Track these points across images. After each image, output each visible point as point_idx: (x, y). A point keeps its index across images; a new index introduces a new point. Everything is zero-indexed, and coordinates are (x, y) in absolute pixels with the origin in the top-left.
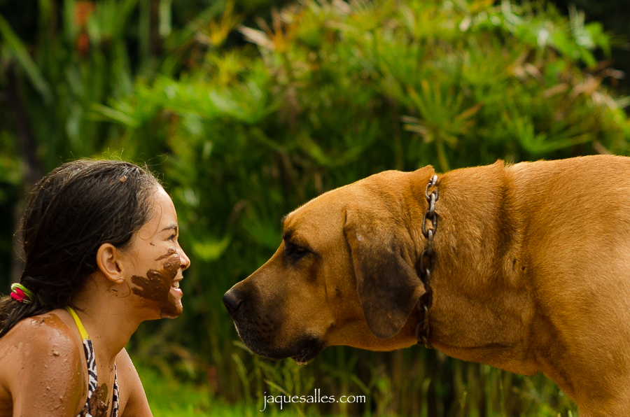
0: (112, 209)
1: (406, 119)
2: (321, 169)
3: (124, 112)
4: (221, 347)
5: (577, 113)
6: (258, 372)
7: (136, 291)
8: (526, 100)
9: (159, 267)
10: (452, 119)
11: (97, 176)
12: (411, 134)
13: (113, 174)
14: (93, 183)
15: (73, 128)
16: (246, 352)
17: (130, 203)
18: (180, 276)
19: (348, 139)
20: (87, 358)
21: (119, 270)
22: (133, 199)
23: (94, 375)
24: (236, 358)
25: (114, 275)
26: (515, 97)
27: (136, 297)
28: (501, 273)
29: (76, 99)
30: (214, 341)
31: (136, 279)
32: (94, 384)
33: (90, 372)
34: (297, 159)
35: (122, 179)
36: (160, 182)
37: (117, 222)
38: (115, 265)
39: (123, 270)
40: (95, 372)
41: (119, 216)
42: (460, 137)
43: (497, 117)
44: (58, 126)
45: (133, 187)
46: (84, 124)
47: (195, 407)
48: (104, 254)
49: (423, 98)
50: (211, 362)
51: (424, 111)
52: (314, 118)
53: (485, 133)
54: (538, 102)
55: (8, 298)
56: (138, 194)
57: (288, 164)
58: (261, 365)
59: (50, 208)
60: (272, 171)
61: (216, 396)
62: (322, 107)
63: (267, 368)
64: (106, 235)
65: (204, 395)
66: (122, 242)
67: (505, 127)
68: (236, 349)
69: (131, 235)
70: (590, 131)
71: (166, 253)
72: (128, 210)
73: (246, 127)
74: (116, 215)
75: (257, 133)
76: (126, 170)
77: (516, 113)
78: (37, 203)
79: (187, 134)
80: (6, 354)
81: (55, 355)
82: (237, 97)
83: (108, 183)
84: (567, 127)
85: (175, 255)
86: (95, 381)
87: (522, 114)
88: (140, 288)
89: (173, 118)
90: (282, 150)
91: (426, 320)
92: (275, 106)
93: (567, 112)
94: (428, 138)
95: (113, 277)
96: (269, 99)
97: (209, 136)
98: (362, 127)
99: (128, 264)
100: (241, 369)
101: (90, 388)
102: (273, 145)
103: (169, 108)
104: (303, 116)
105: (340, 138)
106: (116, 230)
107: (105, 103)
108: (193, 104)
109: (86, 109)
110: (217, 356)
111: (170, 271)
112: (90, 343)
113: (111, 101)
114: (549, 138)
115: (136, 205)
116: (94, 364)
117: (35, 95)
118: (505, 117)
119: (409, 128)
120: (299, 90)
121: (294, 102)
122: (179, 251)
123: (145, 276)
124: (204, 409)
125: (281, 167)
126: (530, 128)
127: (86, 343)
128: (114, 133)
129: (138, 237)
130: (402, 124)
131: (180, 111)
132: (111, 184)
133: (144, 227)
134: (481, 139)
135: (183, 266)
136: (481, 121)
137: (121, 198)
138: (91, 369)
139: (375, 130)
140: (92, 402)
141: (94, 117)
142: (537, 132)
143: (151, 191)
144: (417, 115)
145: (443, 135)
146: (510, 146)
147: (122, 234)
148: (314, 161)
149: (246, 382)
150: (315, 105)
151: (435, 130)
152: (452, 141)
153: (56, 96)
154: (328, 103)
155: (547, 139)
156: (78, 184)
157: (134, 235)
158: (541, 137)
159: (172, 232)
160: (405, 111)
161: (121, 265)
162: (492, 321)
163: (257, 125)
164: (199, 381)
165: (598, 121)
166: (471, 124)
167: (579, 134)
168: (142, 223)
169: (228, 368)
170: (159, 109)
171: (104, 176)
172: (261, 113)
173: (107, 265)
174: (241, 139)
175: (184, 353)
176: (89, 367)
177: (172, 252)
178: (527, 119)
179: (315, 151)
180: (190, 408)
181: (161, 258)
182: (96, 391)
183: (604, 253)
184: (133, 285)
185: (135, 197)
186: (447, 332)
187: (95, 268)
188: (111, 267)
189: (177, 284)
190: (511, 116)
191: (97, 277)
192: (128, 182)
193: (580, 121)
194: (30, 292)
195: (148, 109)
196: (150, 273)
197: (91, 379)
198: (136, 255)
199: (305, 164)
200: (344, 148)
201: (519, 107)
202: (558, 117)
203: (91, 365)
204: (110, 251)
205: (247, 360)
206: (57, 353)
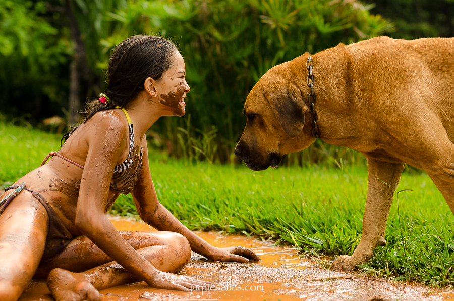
0: (153, 60)
1: (262, 17)
2: (220, 43)
3: (122, 16)
4: (173, 131)
5: (345, 13)
6: (189, 142)
7: (162, 102)
8: (320, 7)
9: (175, 91)
10: (283, 17)
11: (146, 43)
12: (264, 24)
13: (155, 43)
14: (144, 47)
15: (98, 25)
16: (184, 133)
17: (162, 58)
18: (185, 95)
19: (233, 27)
20: (130, 132)
21: (155, 91)
22: (164, 56)
23: (132, 141)
24: (179, 136)
25: (152, 93)
26: (315, 5)
27: (162, 104)
28: (352, 102)
29: (99, 11)
30: (169, 128)
31: (162, 96)
32: (132, 145)
33: (130, 140)
34: (208, 38)
35: (158, 46)
36: (177, 49)
37: (155, 67)
38: (153, 89)
39: (157, 91)
40: (133, 140)
41: (156, 64)
42: (288, 25)
43: (306, 16)
44: (90, 24)
45: (164, 50)
46: (104, 22)
47: (159, 161)
48: (148, 82)
49: (270, 6)
50: (167, 138)
51: (270, 13)
52: (216, 18)
53: (300, 23)
54: (326, 7)
55: (97, 101)
56: (166, 54)
57: (203, 40)
58: (191, 139)
59: (123, 58)
60: (195, 44)
61: (170, 155)
62: (219, 12)
63: (194, 141)
64: (150, 73)
65: (165, 155)
66: (157, 77)
67: (310, 20)
68: (179, 132)
69: (162, 74)
70: (351, 22)
71: (179, 84)
72: (161, 62)
73: (183, 22)
74: (155, 63)
75: (188, 26)
76: (161, 42)
77: (315, 13)
78: (116, 55)
79: (153, 27)
80: (89, 129)
81: (112, 129)
82: (177, 8)
83: (152, 48)
84: (341, 20)
85: (183, 85)
86: (133, 144)
87: (318, 14)
88: (164, 101)
89: (147, 19)
90: (200, 33)
91: (316, 127)
92: (196, 12)
93: (340, 13)
94: (273, 26)
95: (152, 94)
96: (193, 8)
97: (164, 27)
98: (239, 21)
99: (160, 88)
100: (181, 142)
101: (130, 147)
102: (196, 31)
103: (145, 14)
104: (210, 17)
105: (229, 27)
106: (154, 71)
107: (113, 12)
108: (156, 12)
109: (104, 15)
110: (170, 135)
111: (180, 93)
112: (132, 125)
113: (116, 11)
114: (332, 25)
115: (165, 59)
116: (133, 136)
117: (79, 9)
118: (310, 16)
119: (264, 21)
120: (208, 4)
121: (206, 9)
122: (185, 83)
123: (168, 95)
124: (164, 162)
125: (200, 42)
126: (322, 21)
127: (130, 125)
128: (118, 26)
129: (165, 76)
130: (259, 20)
131: (149, 15)
132: (153, 48)
133: (169, 70)
134: (298, 27)
135: (187, 91)
136: (299, 17)
137: (158, 55)
138: (131, 138)
139: (246, 23)
140: (132, 154)
141: (108, 19)
142: (325, 22)
143: (173, 53)
144: (267, 14)
145: (281, 24)
146: (313, 30)
147: (157, 73)
148: (215, 39)
149: (184, 148)
150: (216, 11)
151: (277, 22)
152: (285, 27)
153: (90, 10)
154: (223, 9)
155: (330, 26)
156: (137, 47)
157: (163, 74)
158: (328, 25)
159: (182, 74)
160: (261, 13)
161: (156, 89)
162: (349, 125)
163: (188, 21)
164: (162, 148)
165: (355, 17)
166: (294, 19)
167: (346, 23)
168: (168, 68)
169: (176, 142)
170: (139, 15)
171: (150, 44)
172: (189, 15)
173: (149, 88)
174: (180, 28)
175: (155, 135)
176: (130, 137)
177: (181, 84)
178: (321, 16)
179: (217, 34)
180: (157, 161)
181: (176, 86)
182: (134, 149)
183: (404, 93)
184: (161, 99)
185: (165, 55)
186: (328, 132)
187: (143, 89)
188: (151, 90)
189: (183, 100)
190: (313, 15)
191: (144, 93)
192: (162, 47)
193: (347, 16)
194: (109, 99)
195: (133, 14)
196: (170, 94)
197: (131, 143)
198: (164, 84)
199: (212, 40)
200: (230, 32)
201: (316, 10)
202: (336, 15)
203: (132, 136)
204: (151, 81)
205: (185, 137)
206: (113, 128)
